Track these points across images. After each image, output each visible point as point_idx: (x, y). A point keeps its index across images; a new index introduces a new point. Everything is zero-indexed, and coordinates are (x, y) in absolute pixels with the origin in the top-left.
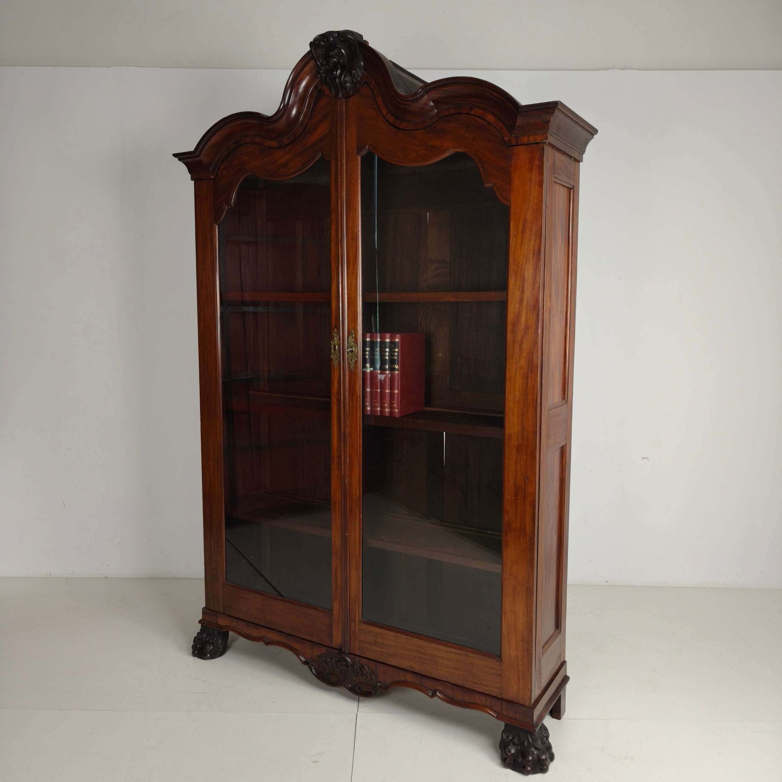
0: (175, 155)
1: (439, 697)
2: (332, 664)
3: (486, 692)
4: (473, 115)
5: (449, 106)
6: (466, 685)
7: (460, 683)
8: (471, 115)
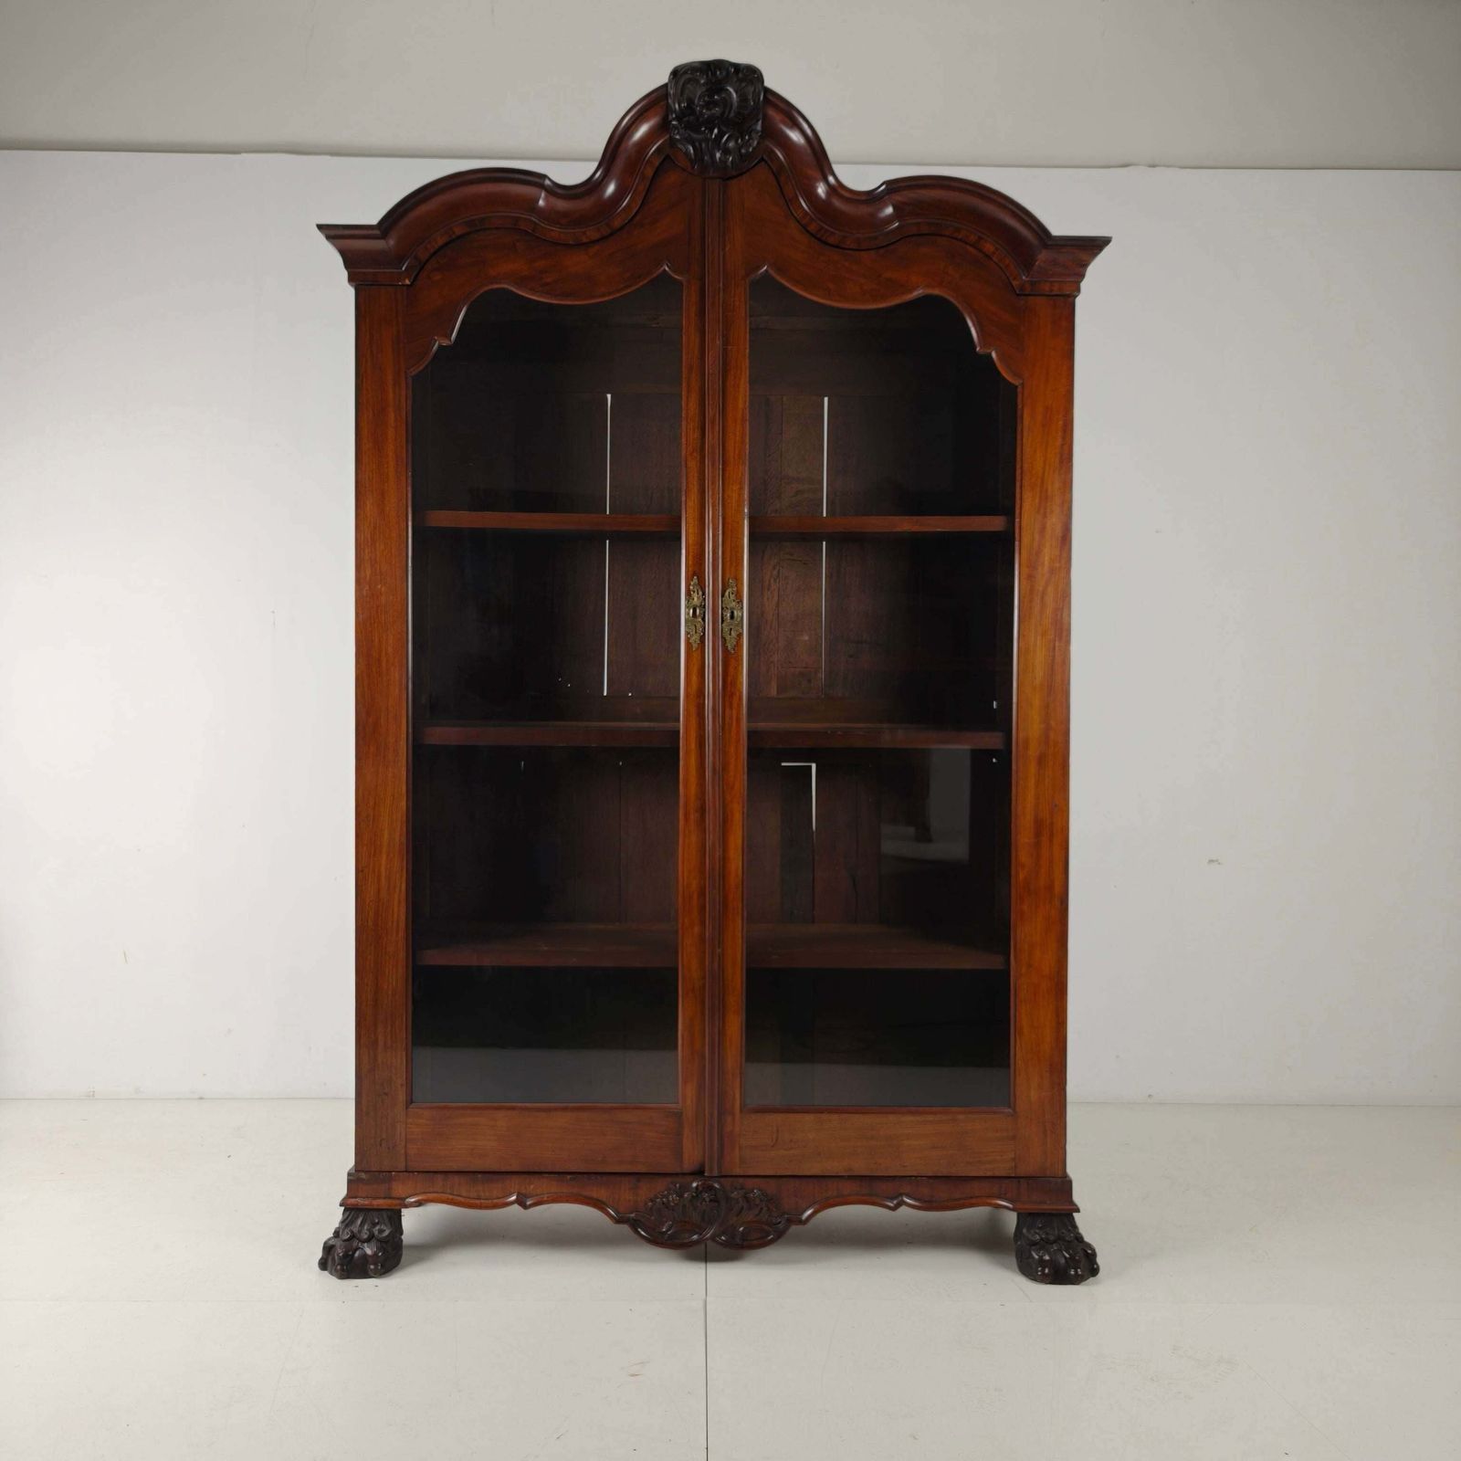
0: (320, 227)
1: (909, 1205)
2: (684, 1206)
3: (989, 1174)
4: (961, 240)
5: (919, 220)
6: (955, 1171)
7: (945, 1172)
8: (956, 239)
